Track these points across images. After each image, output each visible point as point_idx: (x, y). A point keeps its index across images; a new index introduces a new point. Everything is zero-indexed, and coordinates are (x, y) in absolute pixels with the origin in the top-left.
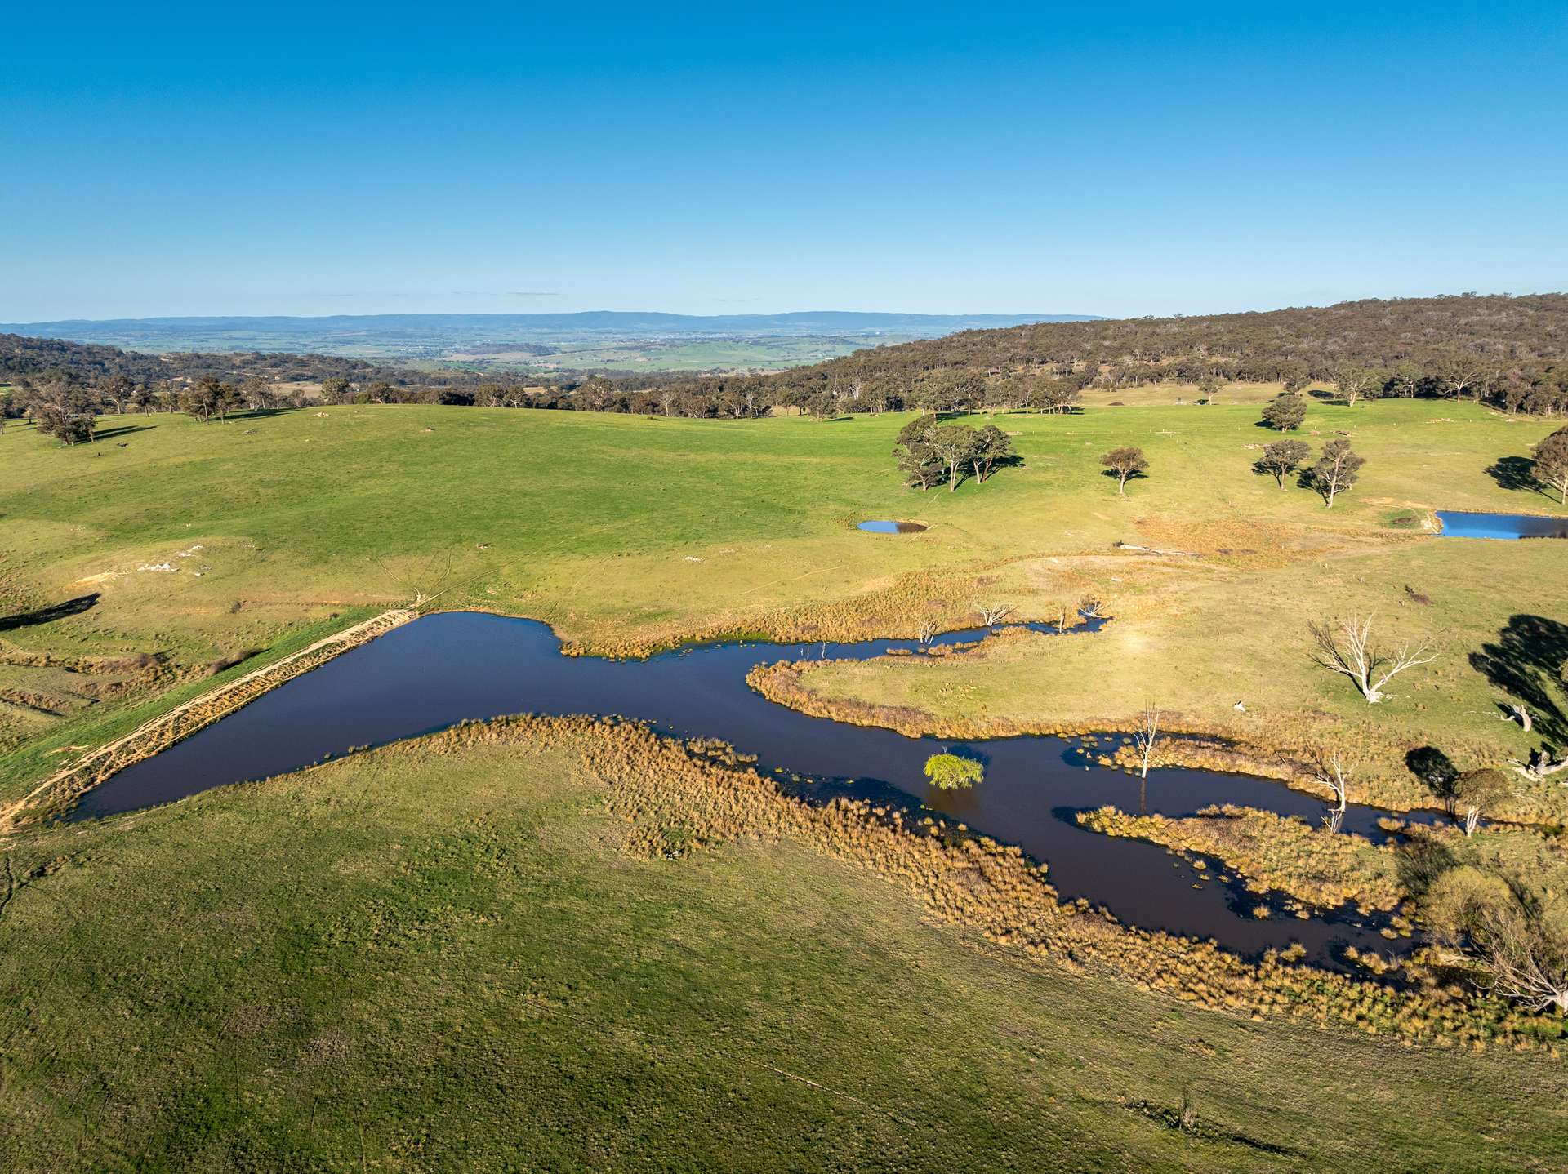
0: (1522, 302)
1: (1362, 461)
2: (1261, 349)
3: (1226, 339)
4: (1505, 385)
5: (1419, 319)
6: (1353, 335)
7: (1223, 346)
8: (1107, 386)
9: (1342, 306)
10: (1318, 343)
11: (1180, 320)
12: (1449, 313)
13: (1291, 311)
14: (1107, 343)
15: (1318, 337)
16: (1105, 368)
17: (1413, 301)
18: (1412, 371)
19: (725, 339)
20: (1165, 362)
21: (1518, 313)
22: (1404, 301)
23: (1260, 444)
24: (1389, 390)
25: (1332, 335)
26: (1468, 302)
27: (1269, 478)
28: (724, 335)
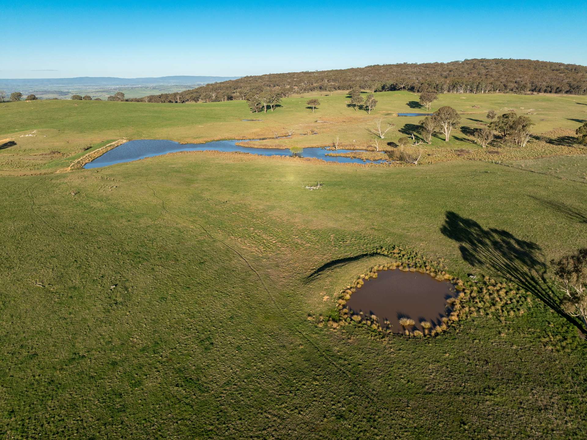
0: (420, 65)
1: (377, 101)
2: (344, 80)
3: (333, 77)
4: (414, 85)
5: (392, 70)
6: (372, 75)
7: (333, 80)
8: (298, 93)
9: (368, 67)
10: (362, 78)
11: (317, 72)
12: (400, 69)
13: (352, 69)
14: (295, 79)
15: (361, 76)
16: (296, 87)
17: (390, 65)
18: (390, 82)
19: (141, 87)
20: (315, 85)
21: (419, 69)
22: (387, 65)
23: (349, 101)
24: (383, 88)
25: (366, 76)
26: (405, 65)
27: (352, 108)
28: (140, 86)
